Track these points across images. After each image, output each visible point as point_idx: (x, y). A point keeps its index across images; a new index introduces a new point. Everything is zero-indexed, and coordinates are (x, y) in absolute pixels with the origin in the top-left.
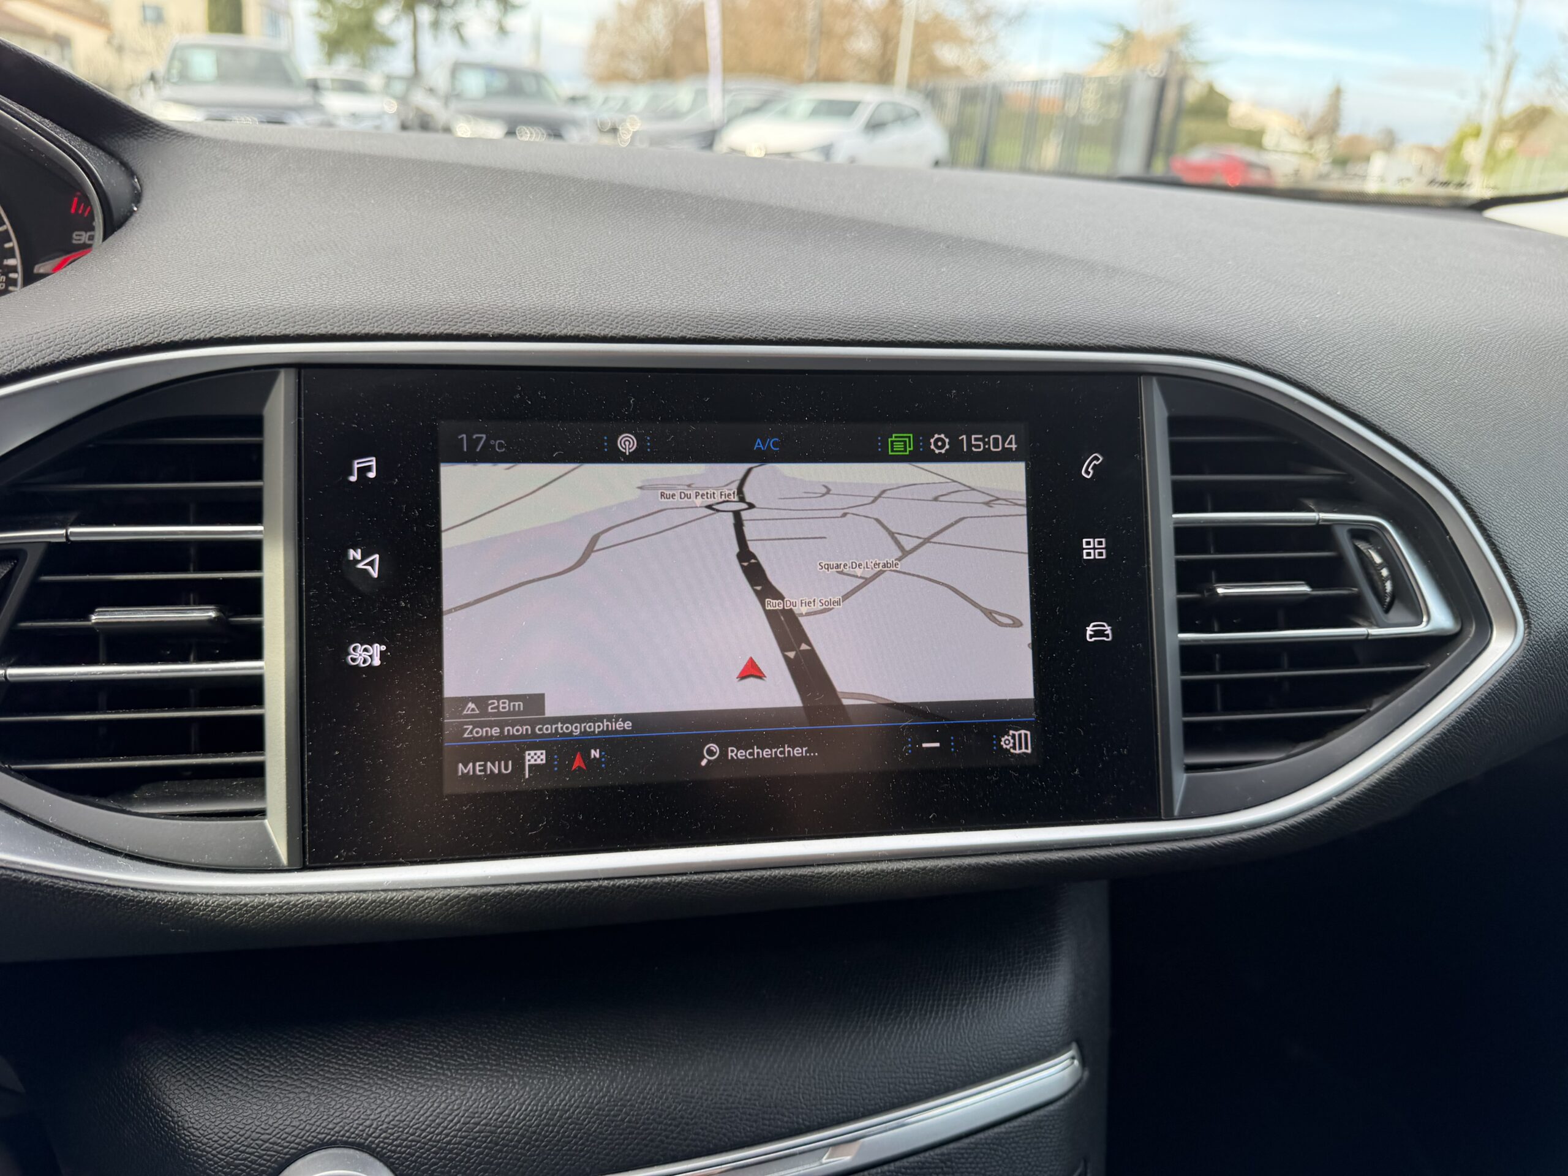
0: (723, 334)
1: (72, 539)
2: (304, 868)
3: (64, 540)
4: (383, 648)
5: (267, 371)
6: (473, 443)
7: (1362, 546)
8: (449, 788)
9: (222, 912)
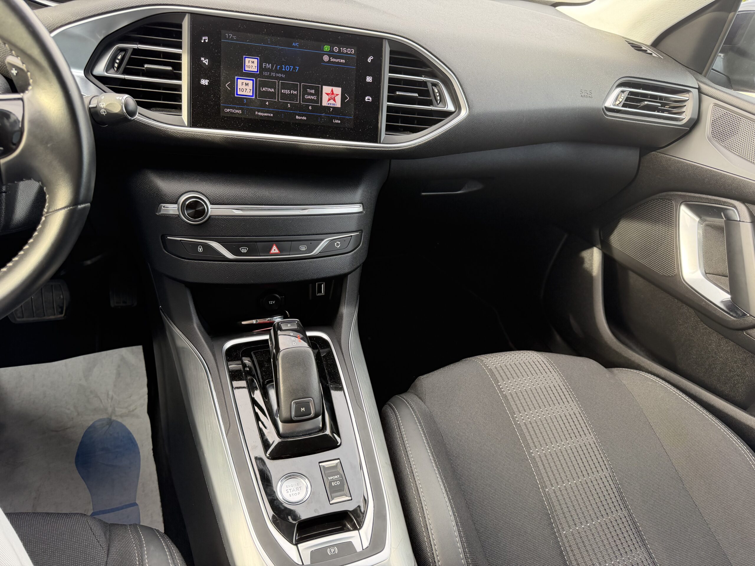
0: (287, 17)
1: (139, 48)
2: (190, 127)
3: (137, 48)
4: (208, 81)
5: (184, 13)
6: (229, 36)
7: (434, 88)
8: (222, 114)
9: (174, 133)
